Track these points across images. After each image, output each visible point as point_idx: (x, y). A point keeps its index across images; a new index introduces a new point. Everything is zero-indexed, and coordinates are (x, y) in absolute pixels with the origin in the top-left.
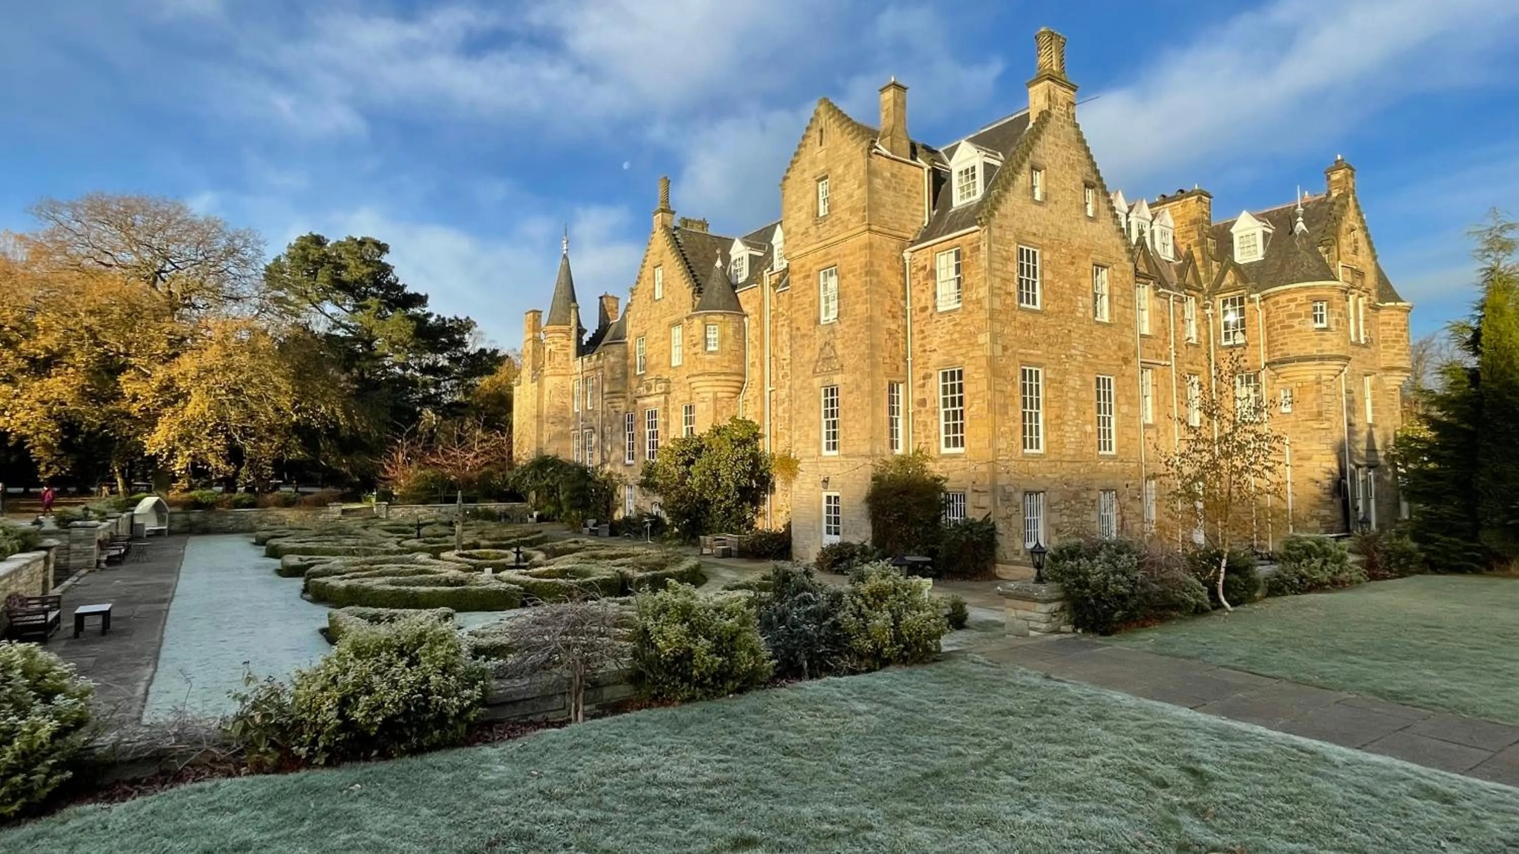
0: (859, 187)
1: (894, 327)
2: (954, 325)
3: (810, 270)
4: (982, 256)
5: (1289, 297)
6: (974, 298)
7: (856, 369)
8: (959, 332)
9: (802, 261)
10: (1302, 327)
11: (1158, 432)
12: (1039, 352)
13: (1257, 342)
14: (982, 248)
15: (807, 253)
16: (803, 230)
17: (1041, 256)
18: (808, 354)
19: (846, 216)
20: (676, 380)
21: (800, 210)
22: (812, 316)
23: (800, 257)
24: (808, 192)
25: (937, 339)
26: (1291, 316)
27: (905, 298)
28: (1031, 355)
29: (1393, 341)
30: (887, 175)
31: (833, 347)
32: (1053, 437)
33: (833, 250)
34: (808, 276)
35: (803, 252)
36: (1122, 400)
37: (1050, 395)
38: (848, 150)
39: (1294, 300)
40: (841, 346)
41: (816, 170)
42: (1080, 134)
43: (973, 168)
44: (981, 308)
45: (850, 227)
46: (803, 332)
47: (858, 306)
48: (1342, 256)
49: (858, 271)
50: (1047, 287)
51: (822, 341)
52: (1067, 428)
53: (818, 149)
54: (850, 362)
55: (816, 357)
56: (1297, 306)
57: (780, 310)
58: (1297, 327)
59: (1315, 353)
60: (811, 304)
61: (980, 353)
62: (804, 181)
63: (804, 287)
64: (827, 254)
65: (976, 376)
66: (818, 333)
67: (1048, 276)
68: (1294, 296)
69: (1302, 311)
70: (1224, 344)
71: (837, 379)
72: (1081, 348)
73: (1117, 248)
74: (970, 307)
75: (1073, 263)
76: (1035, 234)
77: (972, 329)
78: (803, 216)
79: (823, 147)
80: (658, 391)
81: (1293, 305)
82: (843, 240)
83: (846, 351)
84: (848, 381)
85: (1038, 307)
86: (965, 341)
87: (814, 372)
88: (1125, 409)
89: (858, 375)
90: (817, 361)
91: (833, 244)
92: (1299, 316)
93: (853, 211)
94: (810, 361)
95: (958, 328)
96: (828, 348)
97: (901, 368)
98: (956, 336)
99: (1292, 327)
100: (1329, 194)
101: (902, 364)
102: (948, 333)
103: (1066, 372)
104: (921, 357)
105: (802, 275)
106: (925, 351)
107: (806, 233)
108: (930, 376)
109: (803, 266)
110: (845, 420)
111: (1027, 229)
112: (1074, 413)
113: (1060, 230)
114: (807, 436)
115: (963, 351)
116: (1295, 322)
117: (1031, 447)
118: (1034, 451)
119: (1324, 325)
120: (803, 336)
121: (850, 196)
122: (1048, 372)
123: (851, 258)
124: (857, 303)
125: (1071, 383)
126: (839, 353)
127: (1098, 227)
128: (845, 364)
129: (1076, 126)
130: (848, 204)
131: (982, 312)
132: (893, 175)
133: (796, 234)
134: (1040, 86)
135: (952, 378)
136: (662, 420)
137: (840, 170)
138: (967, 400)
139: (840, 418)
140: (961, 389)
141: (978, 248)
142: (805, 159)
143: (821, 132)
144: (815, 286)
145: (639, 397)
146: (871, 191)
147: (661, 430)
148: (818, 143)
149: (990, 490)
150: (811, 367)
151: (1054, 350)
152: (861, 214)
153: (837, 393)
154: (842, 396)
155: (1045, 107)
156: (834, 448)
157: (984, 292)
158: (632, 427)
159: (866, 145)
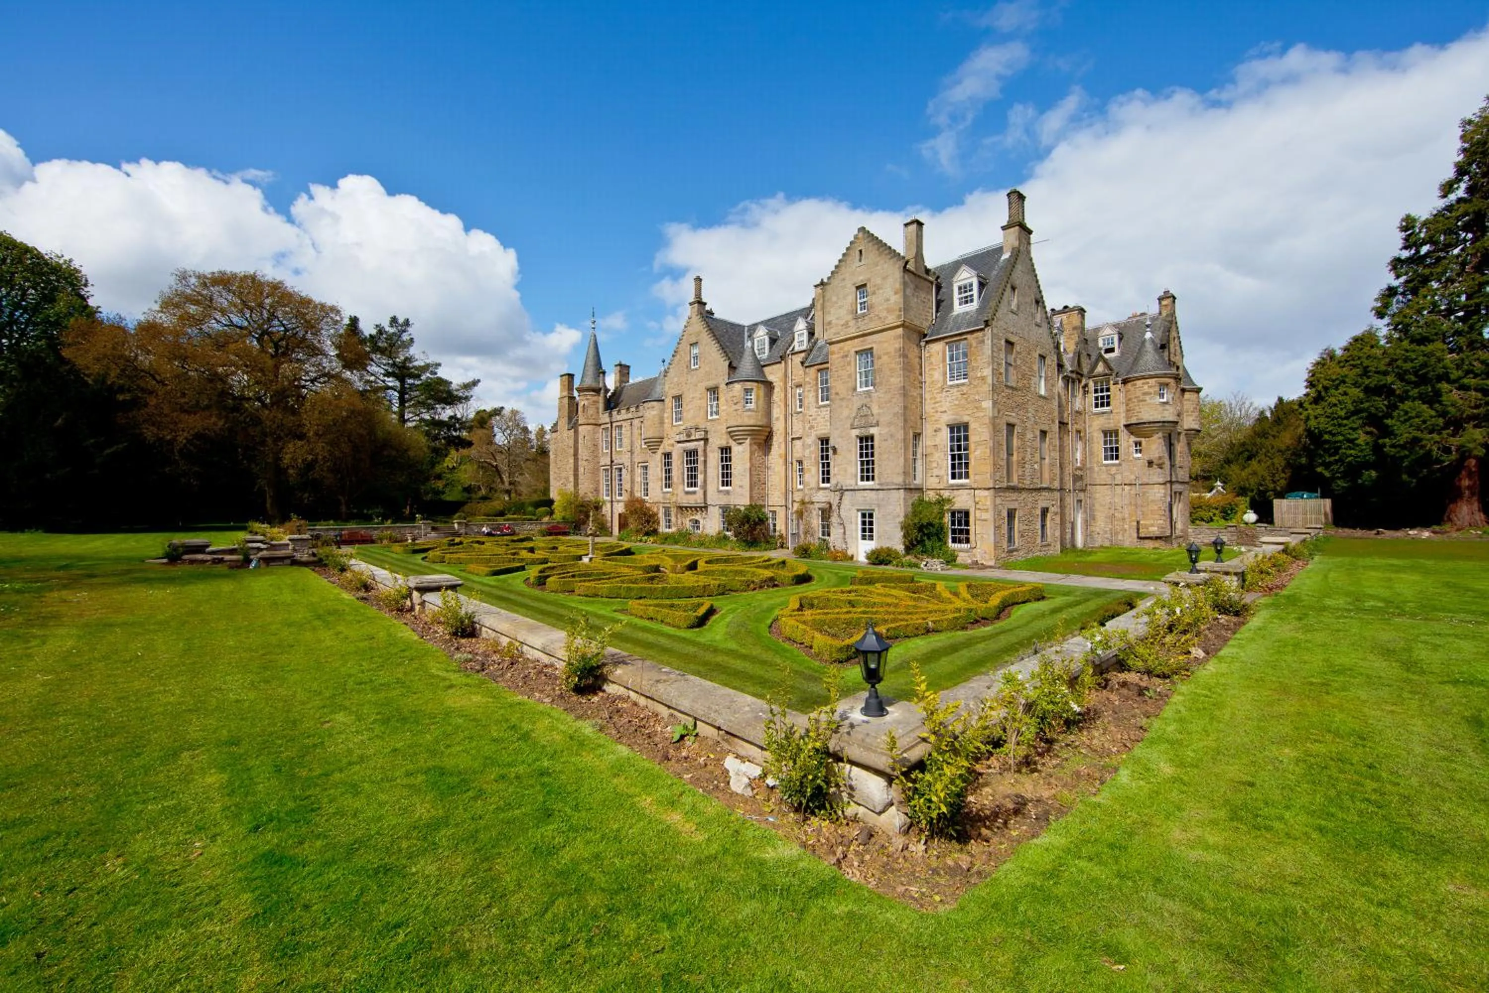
0: (896, 294)
1: (915, 395)
2: (961, 394)
4: (986, 347)
5: (1144, 381)
6: (979, 375)
7: (890, 424)
8: (967, 399)
10: (1152, 401)
12: (1014, 414)
13: (1118, 411)
14: (986, 341)
15: (846, 340)
16: (842, 322)
17: (1015, 349)
18: (846, 412)
19: (884, 314)
20: (713, 429)
21: (840, 307)
22: (850, 385)
23: (840, 342)
24: (847, 296)
25: (947, 404)
26: (1145, 394)
27: (921, 374)
28: (1010, 415)
30: (913, 286)
31: (869, 408)
32: (1019, 471)
34: (846, 356)
35: (842, 338)
36: (1051, 448)
37: (1019, 444)
38: (886, 266)
39: (1147, 383)
40: (876, 408)
41: (855, 280)
42: (1032, 265)
43: (971, 285)
44: (985, 383)
45: (887, 322)
46: (842, 396)
47: (893, 379)
49: (893, 354)
50: (1018, 370)
51: (859, 404)
53: (859, 265)
54: (883, 419)
55: (854, 415)
56: (1149, 387)
58: (1149, 401)
59: (1159, 418)
60: (850, 376)
61: (984, 414)
62: (844, 287)
63: (843, 364)
64: (865, 341)
65: (980, 430)
66: (855, 398)
67: (1018, 362)
68: (1147, 380)
69: (1152, 390)
70: (1095, 411)
71: (873, 431)
72: (1033, 412)
73: (1050, 344)
74: (976, 383)
76: (1011, 334)
77: (977, 397)
78: (843, 312)
79: (863, 263)
80: (697, 438)
81: (1146, 387)
82: (879, 331)
83: (881, 412)
84: (883, 432)
85: (1013, 383)
86: (971, 406)
87: (852, 425)
89: (892, 428)
90: (855, 418)
91: (870, 333)
92: (1150, 394)
93: (889, 309)
94: (848, 417)
95: (965, 397)
96: (864, 409)
97: (919, 423)
98: (963, 402)
99: (1146, 401)
100: (1160, 314)
101: (920, 420)
102: (956, 399)
103: (1026, 428)
104: (934, 416)
105: (841, 355)
106: (937, 412)
107: (846, 325)
108: (940, 429)
109: (842, 348)
110: (880, 459)
111: (1008, 330)
112: (1030, 456)
113: (1023, 331)
114: (846, 471)
115: (969, 412)
116: (1147, 398)
119: (1165, 400)
120: (842, 399)
121: (888, 300)
122: (1019, 427)
123: (886, 344)
124: (893, 376)
125: (1028, 435)
126: (875, 413)
127: (1041, 331)
128: (881, 420)
129: (1031, 259)
130: (885, 305)
131: (987, 386)
132: (916, 286)
133: (837, 325)
134: (1012, 230)
135: (959, 431)
136: (701, 459)
137: (879, 281)
138: (972, 446)
139: (876, 458)
140: (966, 438)
141: (983, 341)
142: (845, 271)
143: (861, 251)
144: (853, 363)
145: (679, 442)
146: (905, 297)
147: (700, 466)
148: (858, 257)
149: (991, 508)
150: (849, 422)
151: (1021, 412)
152: (897, 313)
153: (872, 441)
154: (876, 443)
155: (1016, 244)
156: (868, 479)
157: (987, 372)
158: (669, 464)
159: (902, 263)
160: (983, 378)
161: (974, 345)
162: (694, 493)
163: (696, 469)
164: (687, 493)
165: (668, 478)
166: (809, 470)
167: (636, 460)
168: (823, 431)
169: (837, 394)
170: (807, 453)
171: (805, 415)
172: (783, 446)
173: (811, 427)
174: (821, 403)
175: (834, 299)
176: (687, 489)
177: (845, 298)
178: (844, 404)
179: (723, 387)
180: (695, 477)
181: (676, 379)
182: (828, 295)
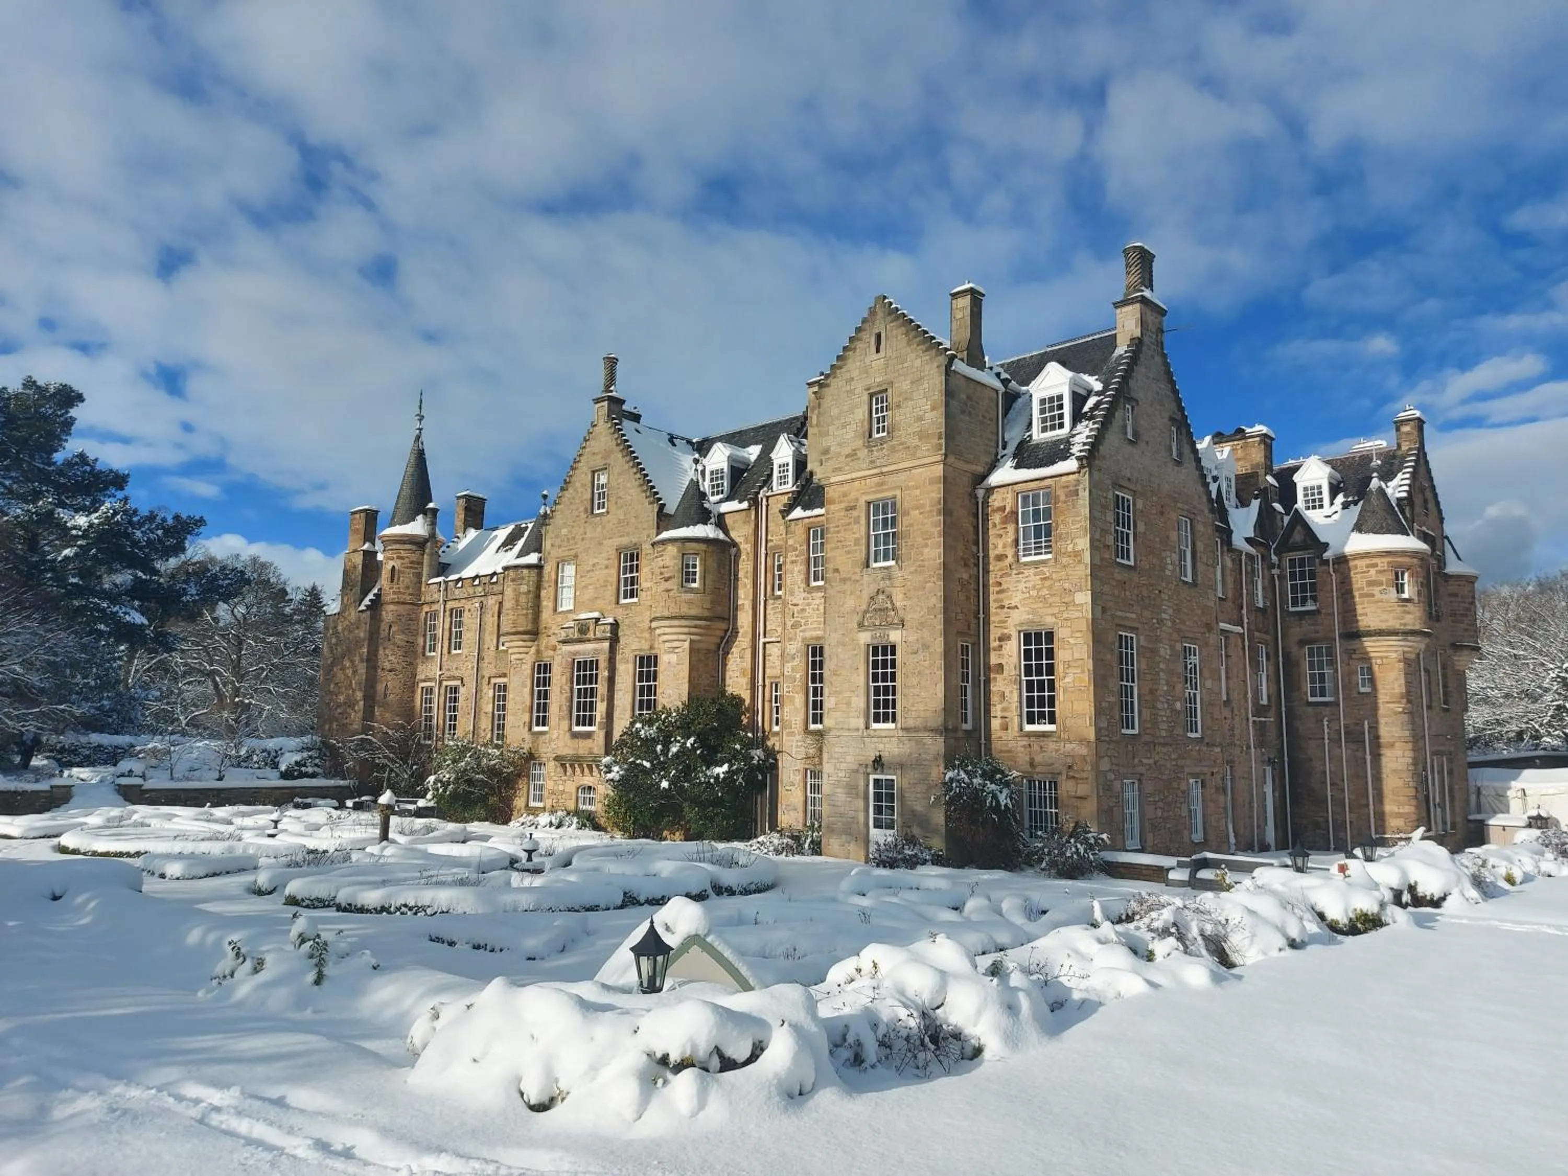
0: (933, 408)
1: (965, 576)
2: (1042, 579)
3: (857, 500)
4: (1081, 502)
5: (1368, 561)
6: (1070, 548)
7: (922, 625)
8: (1050, 587)
9: (846, 488)
10: (1384, 597)
11: (1232, 711)
12: (1134, 616)
13: (1330, 611)
14: (1081, 493)
15: (853, 480)
16: (848, 450)
17: (1134, 505)
18: (850, 603)
19: (913, 441)
20: (627, 622)
21: (844, 425)
22: (859, 556)
23: (841, 483)
24: (856, 407)
25: (1019, 594)
26: (1371, 584)
27: (977, 543)
28: (1127, 618)
29: (1462, 615)
30: (963, 396)
31: (889, 597)
32: (1146, 714)
33: (891, 479)
34: (853, 508)
35: (848, 477)
36: (1206, 673)
37: (1144, 666)
38: (918, 363)
39: (1375, 565)
40: (901, 596)
41: (870, 381)
42: (1167, 365)
43: (1060, 395)
44: (1080, 562)
45: (918, 455)
46: (843, 575)
47: (926, 550)
48: (1416, 518)
49: (928, 509)
50: (1139, 541)
51: (873, 588)
52: (1159, 706)
53: (875, 356)
54: (911, 617)
55: (864, 607)
56: (1377, 572)
57: (790, 542)
58: (1378, 596)
59: (1398, 627)
60: (858, 541)
61: (1079, 614)
62: (851, 392)
63: (847, 520)
64: (881, 484)
65: (1072, 641)
66: (866, 578)
67: (1141, 527)
68: (1374, 561)
69: (1383, 579)
70: (1291, 609)
71: (895, 636)
72: (1170, 611)
73: (1200, 497)
74: (1064, 560)
75: (1162, 513)
76: (1129, 479)
77: (1066, 585)
78: (849, 434)
79: (882, 354)
80: (598, 635)
81: (1373, 571)
82: (905, 469)
83: (908, 603)
84: (911, 639)
85: (1132, 563)
86: (1057, 599)
87: (860, 624)
88: (1209, 684)
89: (926, 634)
90: (866, 612)
91: (891, 473)
92: (1381, 584)
93: (923, 436)
94: (854, 611)
95: (1048, 583)
96: (881, 596)
97: (973, 626)
98: (1045, 592)
99: (1373, 595)
100: (1399, 446)
101: (974, 621)
102: (1034, 587)
103: (1158, 639)
104: (997, 614)
105: (843, 505)
106: (1003, 607)
107: (853, 455)
108: (1009, 638)
109: (845, 495)
110: (903, 687)
111: (1123, 473)
112: (1165, 688)
113: (1151, 475)
114: (849, 704)
115: (1056, 610)
116: (1376, 590)
117: (1128, 728)
118: (1130, 732)
120: (844, 580)
121: (920, 419)
122: (1142, 638)
123: (917, 492)
124: (926, 546)
125: (1162, 652)
126: (898, 604)
127: (1182, 472)
128: (907, 618)
129: (1164, 356)
130: (916, 427)
131: (1082, 567)
132: (969, 398)
134: (1129, 308)
135: (1038, 642)
136: (603, 674)
137: (905, 386)
138: (1059, 668)
139: (898, 683)
140: (1050, 654)
141: (1076, 493)
142: (853, 366)
143: (879, 336)
144: (863, 521)
145: (564, 642)
146: (948, 415)
147: (601, 688)
148: (874, 349)
149: (1091, 776)
150: (857, 618)
151: (1147, 614)
152: (935, 441)
153: (893, 653)
154: (898, 657)
155: (1137, 333)
156: (886, 720)
157: (1083, 543)
158: (546, 682)
159: (943, 360)
160: (1077, 554)
161: (1063, 498)
162: (588, 735)
163: (593, 692)
164: (576, 736)
165: (543, 708)
166: (792, 700)
167: (486, 674)
168: (813, 630)
169: (836, 570)
170: (788, 667)
171: (785, 604)
172: (748, 655)
173: (794, 626)
174: (813, 584)
175: (835, 411)
176: (577, 729)
177: (851, 411)
178: (848, 587)
179: (646, 547)
180: (592, 707)
181: (564, 531)
182: (826, 403)
